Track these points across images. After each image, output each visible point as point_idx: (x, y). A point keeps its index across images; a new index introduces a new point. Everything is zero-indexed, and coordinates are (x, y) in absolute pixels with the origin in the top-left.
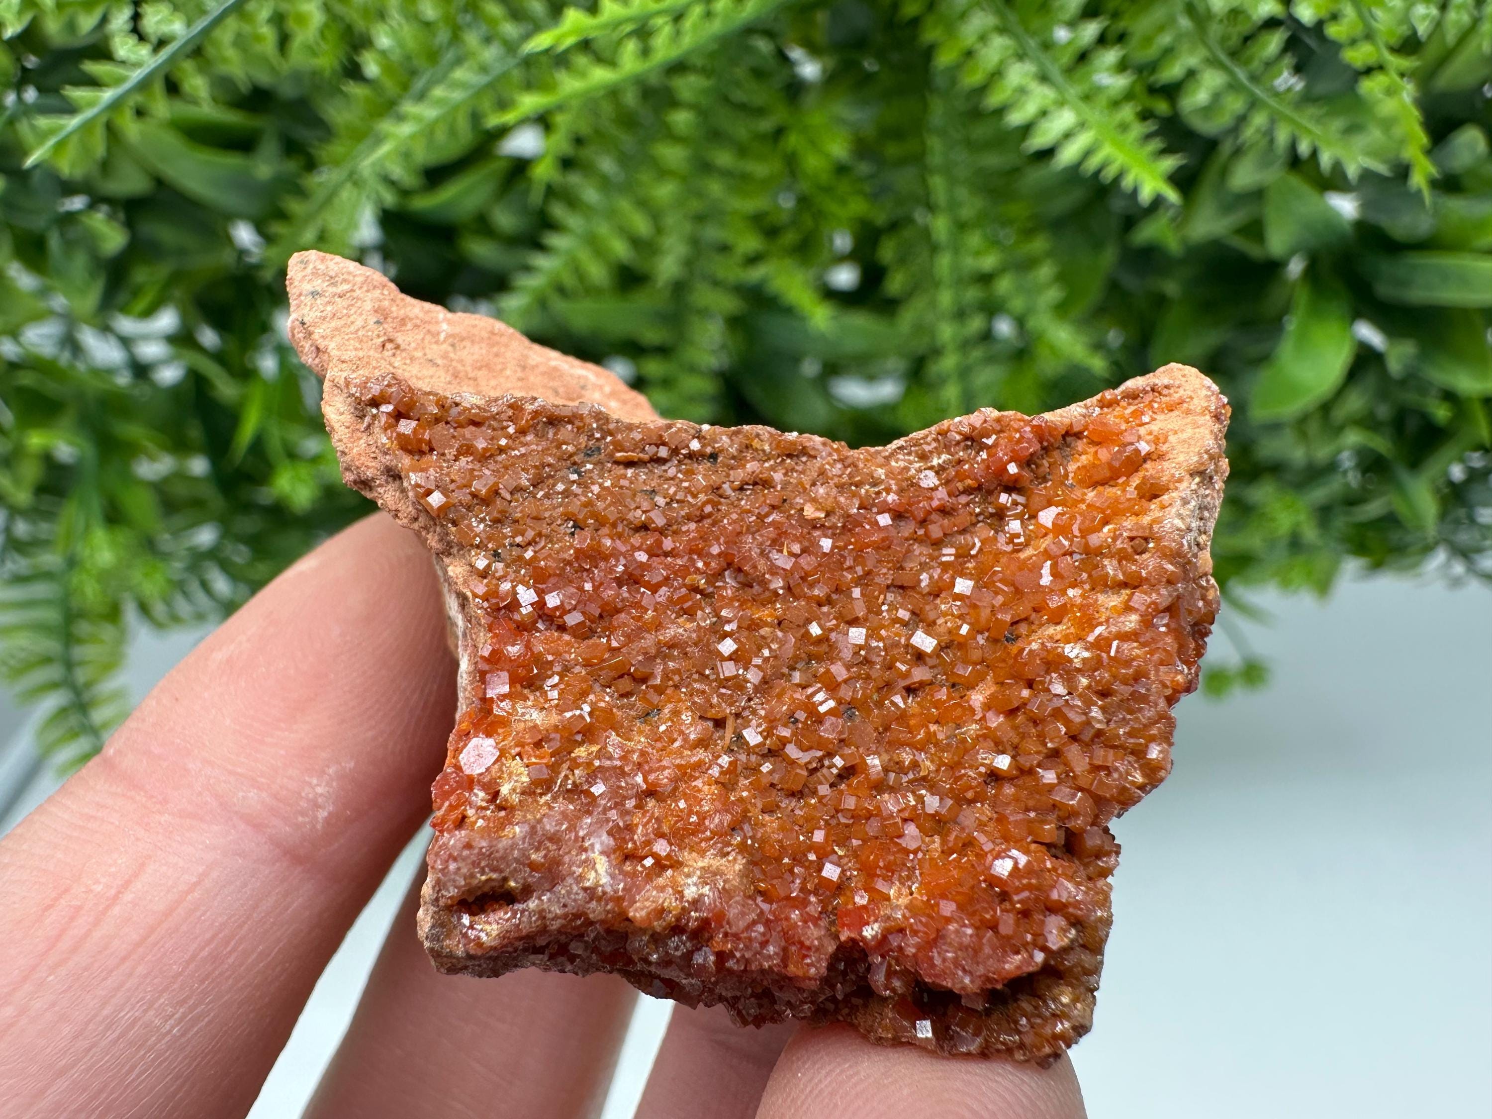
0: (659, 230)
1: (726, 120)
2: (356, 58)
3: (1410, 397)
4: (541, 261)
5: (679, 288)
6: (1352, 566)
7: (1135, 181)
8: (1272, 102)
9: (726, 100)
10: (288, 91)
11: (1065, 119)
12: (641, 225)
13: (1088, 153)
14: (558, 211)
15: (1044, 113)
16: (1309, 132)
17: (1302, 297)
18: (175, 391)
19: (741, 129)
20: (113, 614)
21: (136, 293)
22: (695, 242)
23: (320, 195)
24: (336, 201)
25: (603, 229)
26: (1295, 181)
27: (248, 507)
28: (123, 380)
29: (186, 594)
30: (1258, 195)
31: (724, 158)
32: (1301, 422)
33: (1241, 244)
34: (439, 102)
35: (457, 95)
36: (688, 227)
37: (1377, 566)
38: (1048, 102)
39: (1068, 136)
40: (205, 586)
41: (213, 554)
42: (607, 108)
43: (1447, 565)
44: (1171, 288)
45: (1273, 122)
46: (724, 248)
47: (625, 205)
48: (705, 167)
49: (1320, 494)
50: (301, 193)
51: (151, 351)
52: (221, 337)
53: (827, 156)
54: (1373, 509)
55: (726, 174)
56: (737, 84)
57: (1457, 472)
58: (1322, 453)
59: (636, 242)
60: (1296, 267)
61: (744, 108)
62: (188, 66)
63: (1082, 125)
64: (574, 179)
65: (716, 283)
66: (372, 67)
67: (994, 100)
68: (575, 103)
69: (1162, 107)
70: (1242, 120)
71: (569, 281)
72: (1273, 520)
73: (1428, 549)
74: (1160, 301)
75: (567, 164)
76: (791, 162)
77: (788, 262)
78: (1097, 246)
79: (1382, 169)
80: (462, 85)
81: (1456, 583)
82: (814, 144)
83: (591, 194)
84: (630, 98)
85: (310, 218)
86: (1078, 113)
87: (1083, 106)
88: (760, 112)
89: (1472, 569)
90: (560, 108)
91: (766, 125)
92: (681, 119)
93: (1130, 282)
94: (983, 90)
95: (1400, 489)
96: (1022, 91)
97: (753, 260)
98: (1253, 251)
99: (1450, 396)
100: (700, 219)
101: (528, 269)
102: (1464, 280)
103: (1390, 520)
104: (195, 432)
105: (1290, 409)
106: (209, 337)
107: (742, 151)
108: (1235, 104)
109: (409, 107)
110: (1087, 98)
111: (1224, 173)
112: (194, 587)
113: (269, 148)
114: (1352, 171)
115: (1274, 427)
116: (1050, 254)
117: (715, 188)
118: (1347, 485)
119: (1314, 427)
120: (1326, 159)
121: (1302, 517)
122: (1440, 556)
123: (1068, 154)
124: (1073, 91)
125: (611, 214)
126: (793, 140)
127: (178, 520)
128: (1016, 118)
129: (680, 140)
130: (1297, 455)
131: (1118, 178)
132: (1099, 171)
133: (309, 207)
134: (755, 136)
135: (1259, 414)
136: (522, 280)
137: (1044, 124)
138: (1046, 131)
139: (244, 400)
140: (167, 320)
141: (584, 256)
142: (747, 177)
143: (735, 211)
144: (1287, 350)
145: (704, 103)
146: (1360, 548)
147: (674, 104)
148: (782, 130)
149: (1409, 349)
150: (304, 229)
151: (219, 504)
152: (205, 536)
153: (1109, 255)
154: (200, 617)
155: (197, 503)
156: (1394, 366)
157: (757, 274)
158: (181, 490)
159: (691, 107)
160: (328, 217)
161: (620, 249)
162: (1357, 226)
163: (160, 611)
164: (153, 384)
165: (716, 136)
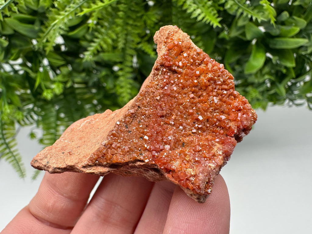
0: (118, 37)
1: (130, 14)
2: (53, 3)
3: (278, 68)
4: (93, 44)
5: (123, 50)
6: (270, 104)
7: (213, 23)
8: (243, 7)
9: (130, 9)
10: (41, 11)
11: (199, 11)
12: (114, 37)
13: (203, 18)
14: (96, 34)
15: (195, 10)
16: (251, 13)
17: (254, 48)
18: (22, 75)
19: (134, 16)
20: (12, 123)
21: (12, 55)
22: (126, 40)
23: (46, 32)
24: (50, 33)
25: (106, 37)
26: (251, 24)
27: (39, 100)
28: (12, 74)
29: (27, 119)
30: (243, 27)
31: (131, 22)
32: (256, 74)
33: (241, 37)
34: (69, 11)
35: (72, 10)
36: (124, 36)
37: (275, 104)
38: (195, 8)
39: (199, 15)
40: (31, 117)
41: (32, 110)
42: (104, 12)
43: (289, 103)
44: (228, 47)
45: (243, 11)
46: (133, 41)
47: (110, 32)
48: (127, 24)
49: (261, 89)
50: (43, 32)
51: (17, 68)
52: (32, 64)
53: (152, 21)
54: (272, 92)
55: (132, 25)
56: (132, 6)
57: (289, 84)
58: (261, 80)
59: (113, 40)
60: (254, 42)
61: (134, 11)
62: (13, 4)
63: (202, 12)
64: (99, 27)
65: (131, 48)
66: (56, 5)
67: (184, 8)
68: (97, 10)
69: (221, 9)
70: (237, 11)
71: (99, 49)
72: (251, 94)
73: (285, 100)
74: (226, 50)
75: (98, 24)
76: (145, 23)
77: (146, 43)
78: (212, 39)
79: (265, 20)
80: (73, 8)
81: (290, 106)
82: (149, 19)
83: (103, 30)
84: (110, 9)
85: (44, 37)
86: (201, 9)
87: (202, 8)
88: (138, 12)
89: (294, 103)
90: (94, 11)
91: (139, 15)
92: (121, 14)
93: (219, 46)
94: (182, 6)
95: (278, 87)
96: (190, 5)
97: (138, 43)
98: (244, 39)
99: (286, 68)
100: (127, 35)
101: (91, 46)
102: (287, 43)
103: (276, 94)
104: (27, 85)
105: (254, 71)
106: (29, 64)
107: (135, 20)
108: (235, 8)
109: (62, 13)
110: (203, 6)
111: (237, 23)
112: (29, 117)
113: (37, 23)
114: (259, 21)
115: (250, 75)
116: (201, 40)
117: (129, 28)
118: (267, 87)
119: (259, 75)
120: (254, 18)
121: (258, 93)
122: (287, 101)
123: (200, 18)
124: (200, 5)
125: (107, 35)
126: (144, 17)
127: (24, 104)
128: (189, 11)
129: (121, 18)
130: (256, 81)
131: (209, 23)
132: (206, 22)
133: (44, 35)
134: (137, 17)
135: (246, 72)
136: (90, 49)
137: (195, 12)
138: (195, 14)
139: (36, 77)
140: (20, 61)
141: (102, 43)
142: (136, 26)
143: (134, 33)
144: (251, 59)
145: (125, 10)
146: (271, 100)
147: (119, 11)
148: (142, 16)
149: (277, 58)
150: (43, 39)
151: (33, 99)
152: (31, 106)
153: (214, 41)
154: (31, 124)
155: (29, 99)
156: (274, 62)
157: (140, 46)
158: (25, 96)
159: (123, 11)
160: (48, 37)
161: (110, 41)
162: (265, 33)
163: (22, 123)
164: (18, 74)
165: (129, 17)
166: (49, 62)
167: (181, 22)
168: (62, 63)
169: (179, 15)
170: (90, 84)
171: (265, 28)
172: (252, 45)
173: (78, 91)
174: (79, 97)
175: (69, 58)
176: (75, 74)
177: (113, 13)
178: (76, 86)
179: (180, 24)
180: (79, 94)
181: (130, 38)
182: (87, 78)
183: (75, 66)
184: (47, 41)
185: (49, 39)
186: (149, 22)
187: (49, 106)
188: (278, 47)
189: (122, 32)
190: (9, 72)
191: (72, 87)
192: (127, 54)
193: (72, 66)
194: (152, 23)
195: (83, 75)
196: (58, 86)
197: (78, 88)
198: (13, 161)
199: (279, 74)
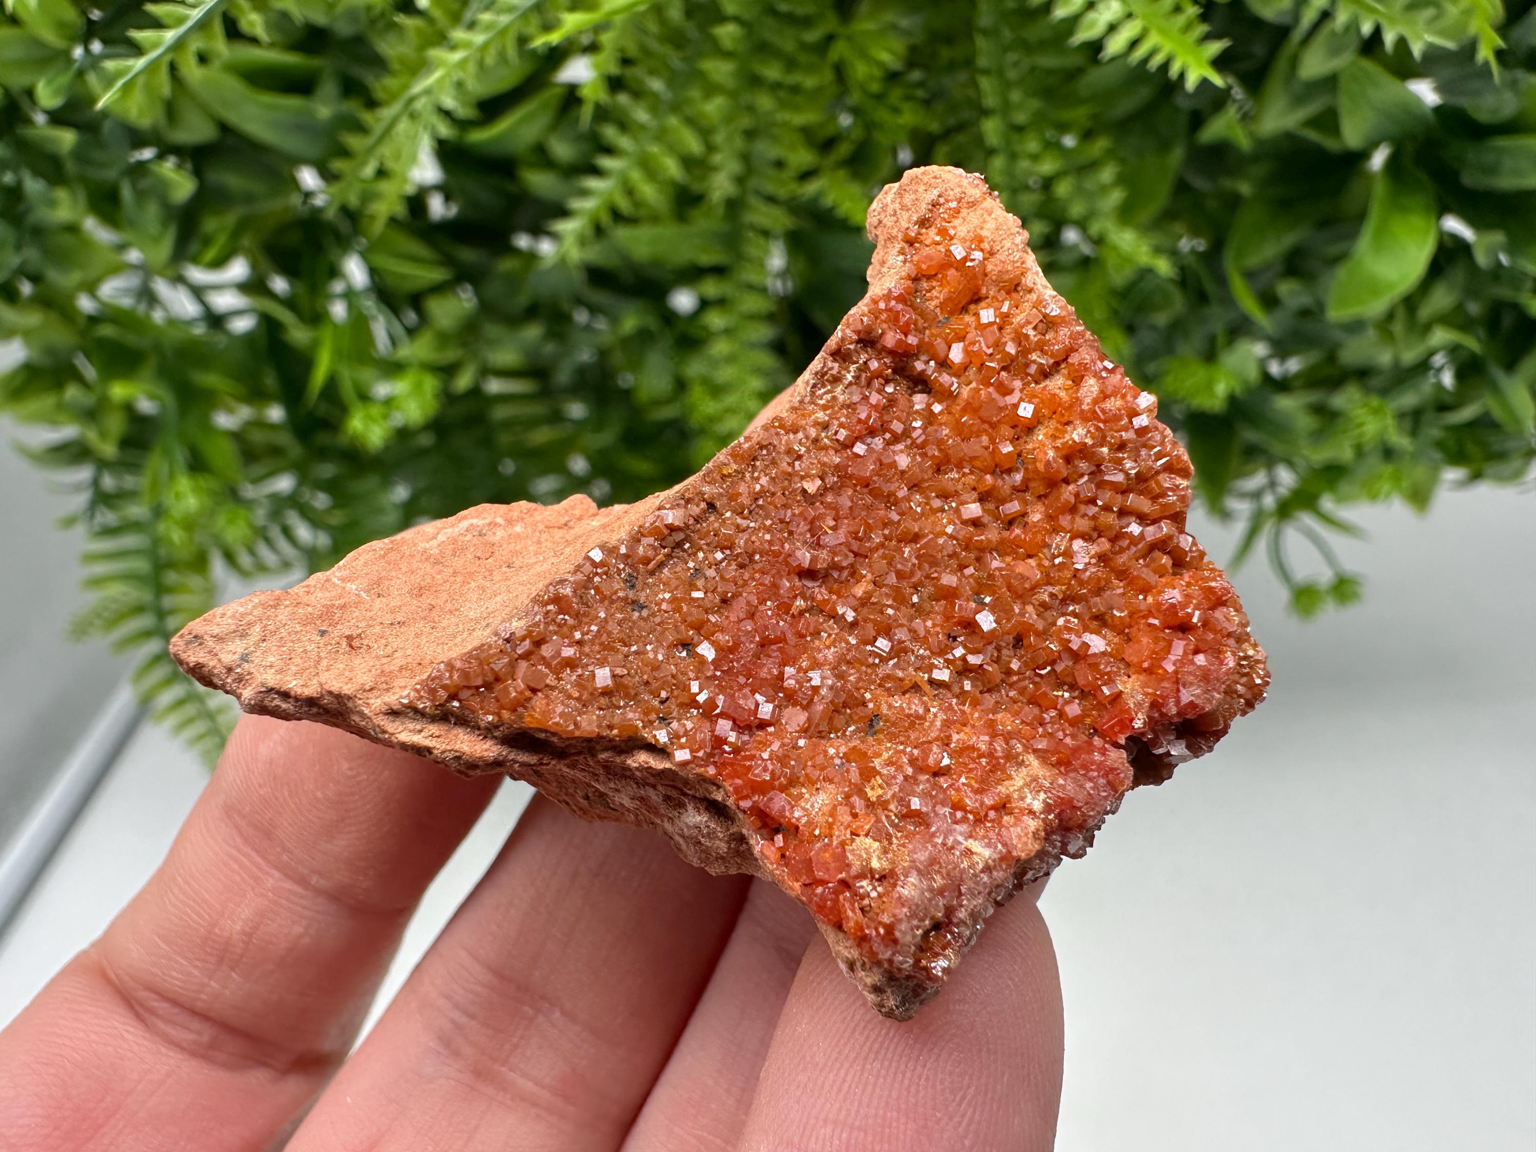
0: (710, 149)
1: (771, 32)
3: (1503, 292)
4: (593, 183)
5: (734, 206)
6: (1452, 474)
7: (1182, 68)
9: (773, 12)
10: (344, 29)
11: (1111, 10)
12: (693, 144)
13: (1134, 44)
14: (610, 132)
15: (1091, 5)
16: (1373, 11)
17: (1380, 189)
18: (249, 338)
19: (787, 42)
20: (200, 563)
21: (207, 242)
22: (746, 158)
23: (378, 129)
24: (393, 133)
25: (654, 149)
26: (1370, 66)
27: (322, 454)
28: (199, 330)
29: (268, 541)
30: (1330, 83)
31: (772, 72)
32: (1385, 322)
33: (1313, 135)
34: (489, 27)
35: (505, 20)
36: (739, 143)
37: (1476, 476)
39: (1112, 28)
40: (287, 532)
41: (292, 501)
42: (653, 27)
44: (1245, 188)
46: (781, 164)
47: (673, 121)
48: (755, 81)
49: (1409, 399)
50: (361, 129)
51: (224, 301)
52: (291, 284)
53: (878, 63)
54: (1467, 413)
55: (776, 87)
58: (1410, 356)
59: (689, 162)
60: (1378, 159)
61: (791, 19)
62: (244, 3)
64: (623, 99)
65: (771, 199)
68: (618, 19)
71: (624, 205)
72: (1357, 426)
73: (1531, 454)
74: (1234, 202)
75: (615, 84)
76: (840, 71)
77: (842, 173)
78: (1165, 146)
79: (1448, 44)
80: (509, 8)
82: (864, 54)
83: (641, 115)
84: (676, 14)
85: (370, 151)
88: (806, 22)
90: (607, 25)
91: (812, 36)
92: (727, 33)
93: (1200, 183)
95: (1496, 389)
97: (806, 176)
98: (1330, 144)
100: (751, 134)
101: (584, 193)
103: (1484, 424)
104: (270, 381)
105: (1376, 307)
106: (279, 284)
107: (791, 64)
109: (460, 36)
111: (1294, 62)
112: (275, 533)
113: (328, 88)
114: (1417, 49)
115: (1356, 327)
116: (1110, 154)
117: (765, 102)
118: (1439, 386)
119: (1398, 327)
120: (1389, 38)
121: (1390, 421)
123: (1115, 45)
125: (661, 135)
126: (839, 50)
127: (258, 469)
128: (1061, 13)
129: (727, 55)
130: (1385, 358)
131: (1165, 67)
132: (1145, 60)
133: (368, 141)
134: (804, 47)
135: (1336, 314)
136: (576, 204)
137: (1091, 15)
138: (1093, 24)
139: (315, 344)
140: (238, 269)
141: (636, 175)
142: (795, 89)
143: (785, 124)
144: (1364, 244)
145: (746, 16)
146: (1457, 457)
147: (722, 19)
148: (830, 38)
149: (1498, 237)
150: (364, 163)
151: (295, 450)
152: (284, 484)
153: (1177, 155)
154: (286, 565)
155: (276, 451)
156: (1482, 259)
157: (811, 188)
158: (258, 437)
159: (737, 19)
160: (386, 150)
161: (672, 168)
162: (1438, 110)
163: (245, 560)
164: (227, 333)
165: (763, 49)
166: (373, 272)
167: (1016, 64)
168: (436, 275)
169: (1007, 34)
170: (563, 376)
171: (1440, 89)
172: (1368, 177)
173: (500, 413)
174: (504, 439)
175: (468, 255)
176: (492, 330)
177: (691, 30)
178: (494, 386)
179: (1012, 74)
180: (507, 424)
181: (767, 150)
182: (549, 348)
183: (494, 289)
184: (382, 173)
185: (390, 165)
186: (860, 70)
187: (370, 482)
188: (1506, 182)
189: (728, 119)
190: (190, 322)
191: (475, 392)
192: (753, 227)
193: (478, 292)
194: (877, 72)
195: (533, 332)
196: (418, 387)
197: (503, 398)
198: (200, 737)
199: (1507, 321)
